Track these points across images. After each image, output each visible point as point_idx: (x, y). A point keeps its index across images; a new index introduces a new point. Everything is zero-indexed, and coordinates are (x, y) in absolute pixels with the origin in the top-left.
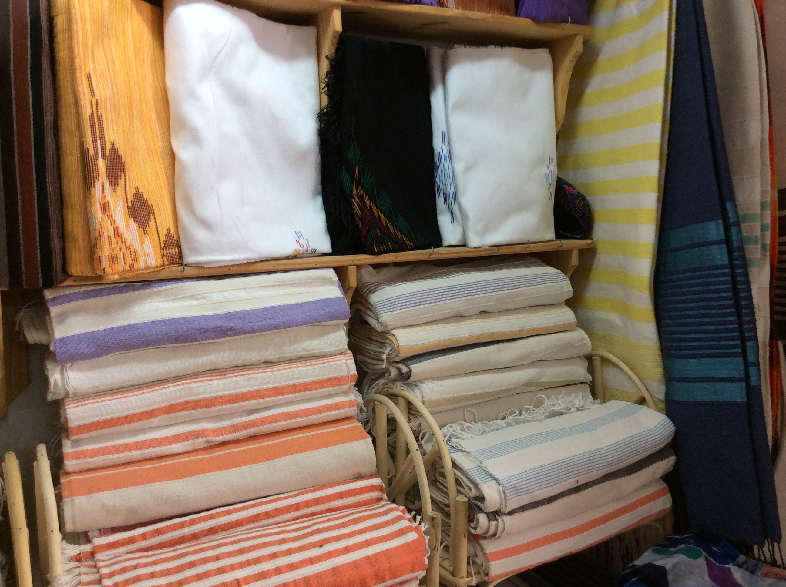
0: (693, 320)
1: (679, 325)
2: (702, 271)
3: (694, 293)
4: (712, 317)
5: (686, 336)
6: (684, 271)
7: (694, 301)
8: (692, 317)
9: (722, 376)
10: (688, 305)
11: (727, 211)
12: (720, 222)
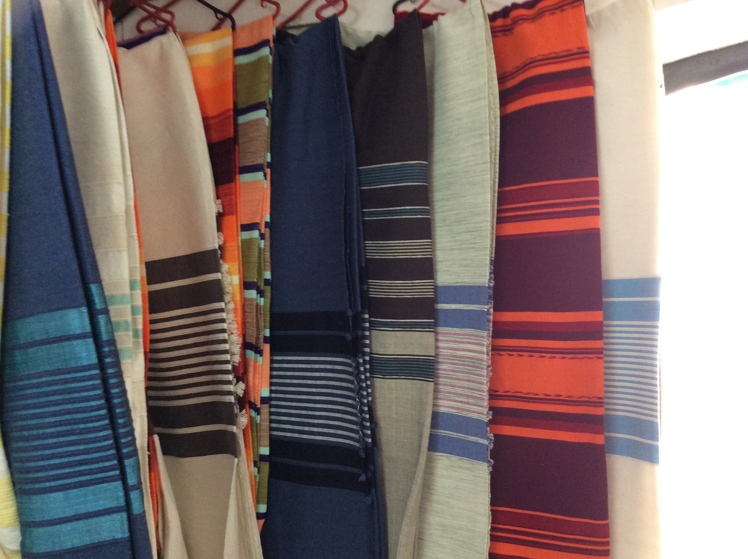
0: (55, 440)
1: (36, 448)
2: (63, 373)
3: (55, 403)
4: (80, 434)
5: (46, 463)
6: (40, 375)
7: (54, 414)
8: (52, 436)
9: (96, 509)
10: (47, 420)
11: (92, 295)
12: (84, 310)
